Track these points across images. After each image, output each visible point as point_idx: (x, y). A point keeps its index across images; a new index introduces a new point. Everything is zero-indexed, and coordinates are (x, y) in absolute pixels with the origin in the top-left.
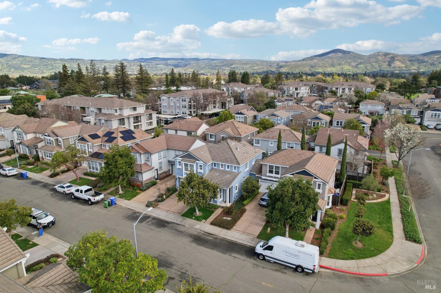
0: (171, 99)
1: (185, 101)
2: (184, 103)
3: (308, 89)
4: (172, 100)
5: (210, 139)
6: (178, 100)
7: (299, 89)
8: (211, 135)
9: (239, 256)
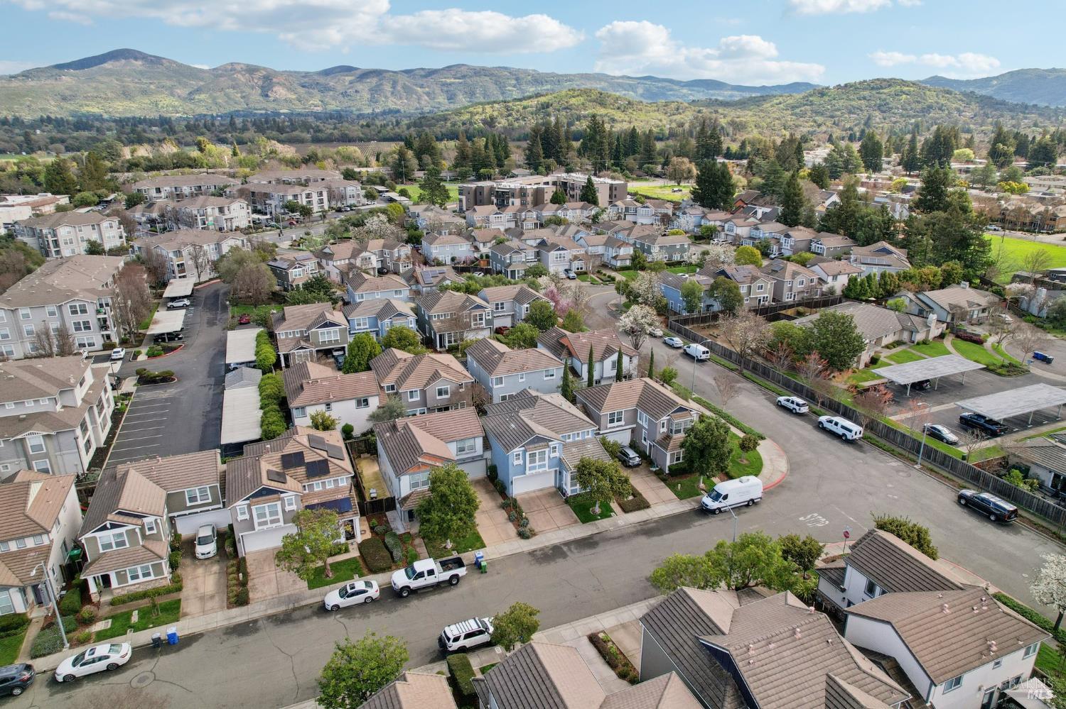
0: (22, 311)
1: (84, 311)
2: (81, 318)
3: (245, 206)
4: (26, 316)
5: (410, 400)
6: (52, 314)
7: (226, 209)
8: (411, 392)
9: (700, 523)
